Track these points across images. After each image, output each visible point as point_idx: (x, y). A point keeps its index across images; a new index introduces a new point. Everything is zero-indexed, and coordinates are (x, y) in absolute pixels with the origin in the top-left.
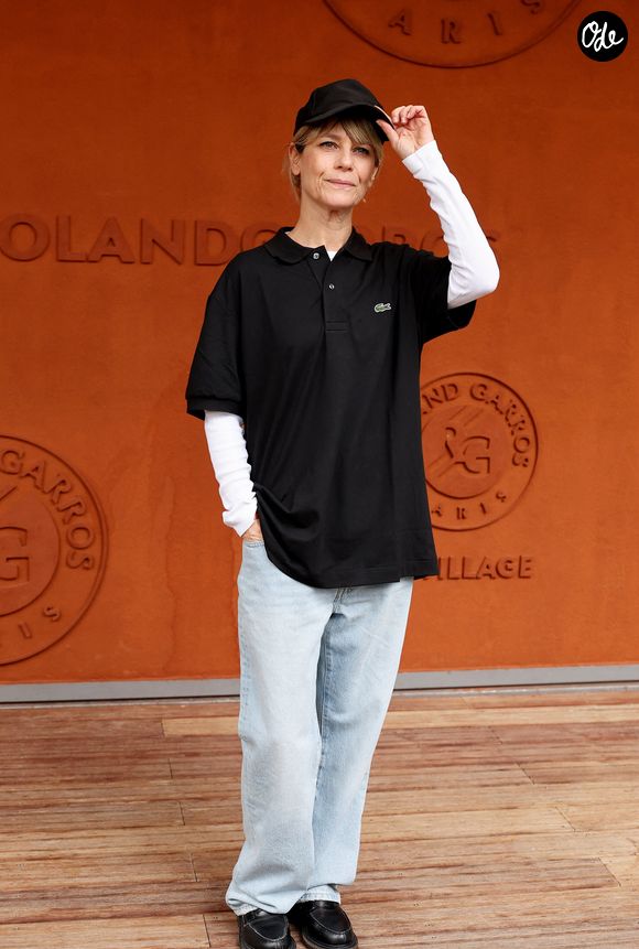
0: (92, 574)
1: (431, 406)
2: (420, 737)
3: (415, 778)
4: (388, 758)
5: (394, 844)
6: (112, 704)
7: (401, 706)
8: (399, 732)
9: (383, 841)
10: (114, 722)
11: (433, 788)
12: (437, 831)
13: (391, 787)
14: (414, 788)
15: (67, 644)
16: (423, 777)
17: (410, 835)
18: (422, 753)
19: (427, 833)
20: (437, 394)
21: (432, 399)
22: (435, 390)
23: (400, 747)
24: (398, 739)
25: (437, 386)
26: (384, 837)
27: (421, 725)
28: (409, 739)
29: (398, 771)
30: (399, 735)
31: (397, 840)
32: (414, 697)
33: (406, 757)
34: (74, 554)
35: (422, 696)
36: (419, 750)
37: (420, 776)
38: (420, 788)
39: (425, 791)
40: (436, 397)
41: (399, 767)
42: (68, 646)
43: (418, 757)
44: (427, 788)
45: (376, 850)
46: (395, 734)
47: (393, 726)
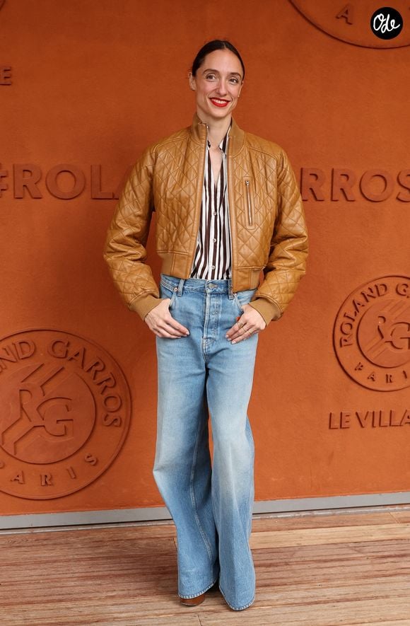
0: (120, 430)
1: (367, 301)
2: (367, 549)
4: (347, 570)
6: (135, 525)
7: (348, 522)
8: (351, 545)
10: (140, 541)
11: (387, 597)
13: (354, 597)
14: (372, 598)
15: (101, 482)
18: (372, 564)
20: (372, 292)
21: (368, 295)
22: (370, 289)
23: (353, 559)
24: (351, 552)
25: (372, 285)
27: (365, 539)
28: (359, 552)
29: (357, 582)
30: (351, 548)
32: (355, 513)
33: (360, 568)
34: (107, 416)
35: (361, 513)
36: (368, 561)
37: (375, 586)
38: (377, 598)
39: (381, 600)
40: (371, 294)
41: (357, 578)
42: (103, 483)
43: (369, 568)
44: (382, 597)
46: (348, 547)
47: (345, 540)
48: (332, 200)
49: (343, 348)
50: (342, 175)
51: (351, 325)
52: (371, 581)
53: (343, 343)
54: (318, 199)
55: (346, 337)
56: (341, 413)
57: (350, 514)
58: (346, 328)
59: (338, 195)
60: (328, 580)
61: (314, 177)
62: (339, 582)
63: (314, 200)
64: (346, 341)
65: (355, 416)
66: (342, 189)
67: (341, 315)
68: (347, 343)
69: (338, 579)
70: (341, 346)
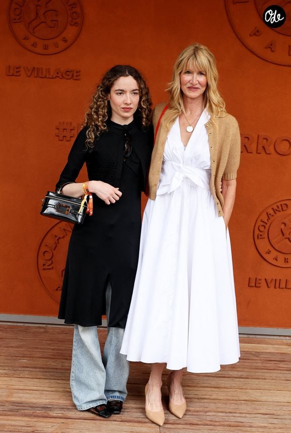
1: (275, 213)
2: (261, 356)
3: (257, 374)
4: (247, 364)
5: (245, 402)
7: (255, 342)
9: (240, 400)
11: (265, 379)
12: (264, 398)
13: (246, 377)
14: (256, 378)
16: (261, 374)
17: (252, 398)
18: (262, 363)
19: (260, 399)
21: (276, 210)
22: (277, 206)
23: (252, 360)
24: (252, 356)
25: (278, 204)
26: (240, 398)
27: (262, 351)
28: (257, 356)
29: (250, 370)
30: (253, 354)
31: (246, 401)
32: (261, 338)
33: (254, 364)
36: (261, 362)
37: (260, 373)
38: (259, 379)
39: (261, 380)
40: (278, 209)
43: (259, 365)
44: (262, 379)
45: (236, 404)
46: (251, 354)
47: (251, 350)
48: (257, 153)
49: (259, 240)
50: (264, 138)
51: (264, 226)
52: (259, 371)
53: (260, 237)
54: (249, 151)
55: (261, 233)
56: (256, 279)
57: (257, 338)
58: (262, 229)
59: (261, 150)
60: (234, 368)
61: (247, 139)
62: (239, 369)
63: (246, 152)
64: (261, 235)
65: (264, 280)
66: (263, 147)
67: (259, 220)
68: (261, 237)
69: (240, 368)
70: (258, 238)
